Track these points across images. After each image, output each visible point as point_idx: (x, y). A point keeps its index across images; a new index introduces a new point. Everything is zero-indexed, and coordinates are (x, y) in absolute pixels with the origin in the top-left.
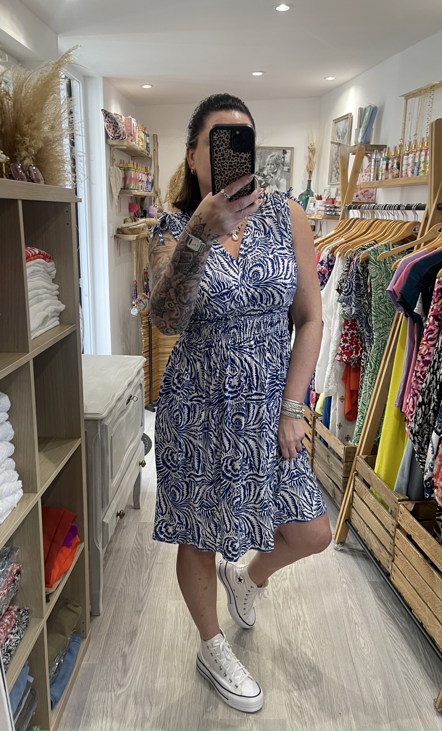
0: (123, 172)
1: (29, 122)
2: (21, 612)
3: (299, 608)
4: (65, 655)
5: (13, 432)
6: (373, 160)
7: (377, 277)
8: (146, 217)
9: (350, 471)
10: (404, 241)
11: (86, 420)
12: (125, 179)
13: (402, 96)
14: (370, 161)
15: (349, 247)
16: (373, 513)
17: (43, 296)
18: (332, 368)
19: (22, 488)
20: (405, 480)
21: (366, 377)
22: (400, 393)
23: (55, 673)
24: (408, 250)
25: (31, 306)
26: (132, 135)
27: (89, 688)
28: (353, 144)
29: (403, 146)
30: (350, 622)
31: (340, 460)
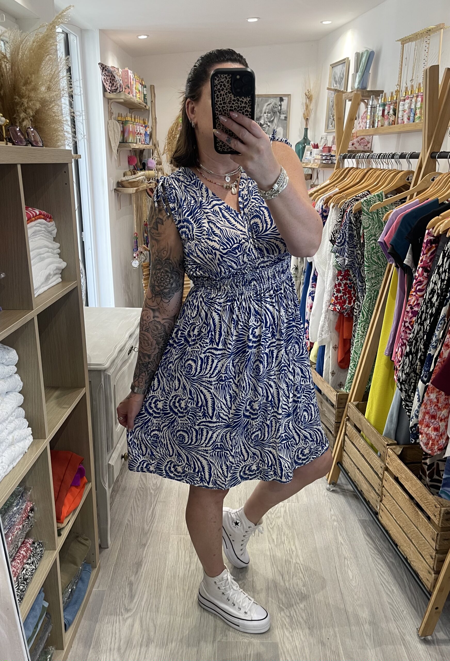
0: (121, 125)
1: (26, 83)
2: (36, 545)
3: (292, 543)
4: (77, 582)
5: (21, 384)
6: (369, 106)
7: (370, 228)
8: (145, 170)
9: (342, 417)
10: (398, 191)
11: (90, 371)
12: (123, 132)
13: (398, 41)
14: (367, 107)
15: (342, 198)
16: (363, 456)
17: (45, 255)
18: (325, 318)
19: (32, 434)
20: (394, 426)
21: (358, 326)
22: (391, 342)
23: (69, 598)
24: (401, 200)
25: (34, 265)
26: (129, 87)
27: (99, 613)
28: (349, 90)
29: (399, 92)
30: (339, 556)
31: (333, 405)
